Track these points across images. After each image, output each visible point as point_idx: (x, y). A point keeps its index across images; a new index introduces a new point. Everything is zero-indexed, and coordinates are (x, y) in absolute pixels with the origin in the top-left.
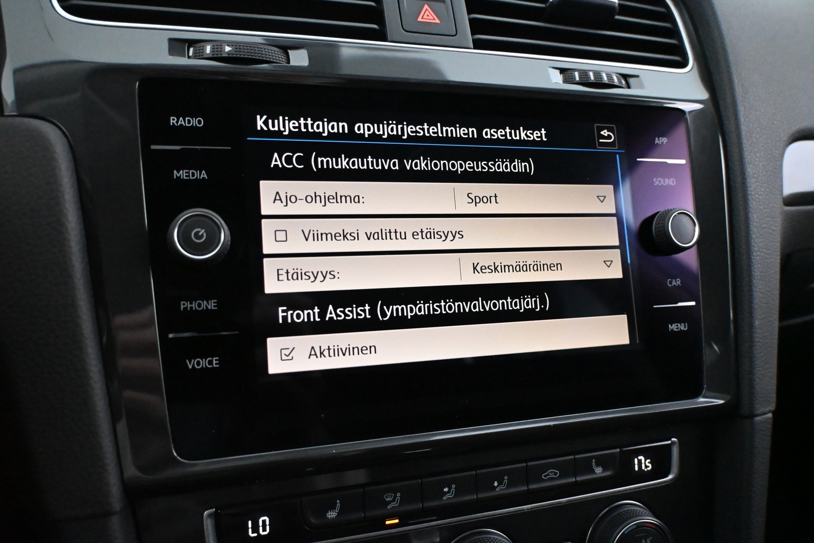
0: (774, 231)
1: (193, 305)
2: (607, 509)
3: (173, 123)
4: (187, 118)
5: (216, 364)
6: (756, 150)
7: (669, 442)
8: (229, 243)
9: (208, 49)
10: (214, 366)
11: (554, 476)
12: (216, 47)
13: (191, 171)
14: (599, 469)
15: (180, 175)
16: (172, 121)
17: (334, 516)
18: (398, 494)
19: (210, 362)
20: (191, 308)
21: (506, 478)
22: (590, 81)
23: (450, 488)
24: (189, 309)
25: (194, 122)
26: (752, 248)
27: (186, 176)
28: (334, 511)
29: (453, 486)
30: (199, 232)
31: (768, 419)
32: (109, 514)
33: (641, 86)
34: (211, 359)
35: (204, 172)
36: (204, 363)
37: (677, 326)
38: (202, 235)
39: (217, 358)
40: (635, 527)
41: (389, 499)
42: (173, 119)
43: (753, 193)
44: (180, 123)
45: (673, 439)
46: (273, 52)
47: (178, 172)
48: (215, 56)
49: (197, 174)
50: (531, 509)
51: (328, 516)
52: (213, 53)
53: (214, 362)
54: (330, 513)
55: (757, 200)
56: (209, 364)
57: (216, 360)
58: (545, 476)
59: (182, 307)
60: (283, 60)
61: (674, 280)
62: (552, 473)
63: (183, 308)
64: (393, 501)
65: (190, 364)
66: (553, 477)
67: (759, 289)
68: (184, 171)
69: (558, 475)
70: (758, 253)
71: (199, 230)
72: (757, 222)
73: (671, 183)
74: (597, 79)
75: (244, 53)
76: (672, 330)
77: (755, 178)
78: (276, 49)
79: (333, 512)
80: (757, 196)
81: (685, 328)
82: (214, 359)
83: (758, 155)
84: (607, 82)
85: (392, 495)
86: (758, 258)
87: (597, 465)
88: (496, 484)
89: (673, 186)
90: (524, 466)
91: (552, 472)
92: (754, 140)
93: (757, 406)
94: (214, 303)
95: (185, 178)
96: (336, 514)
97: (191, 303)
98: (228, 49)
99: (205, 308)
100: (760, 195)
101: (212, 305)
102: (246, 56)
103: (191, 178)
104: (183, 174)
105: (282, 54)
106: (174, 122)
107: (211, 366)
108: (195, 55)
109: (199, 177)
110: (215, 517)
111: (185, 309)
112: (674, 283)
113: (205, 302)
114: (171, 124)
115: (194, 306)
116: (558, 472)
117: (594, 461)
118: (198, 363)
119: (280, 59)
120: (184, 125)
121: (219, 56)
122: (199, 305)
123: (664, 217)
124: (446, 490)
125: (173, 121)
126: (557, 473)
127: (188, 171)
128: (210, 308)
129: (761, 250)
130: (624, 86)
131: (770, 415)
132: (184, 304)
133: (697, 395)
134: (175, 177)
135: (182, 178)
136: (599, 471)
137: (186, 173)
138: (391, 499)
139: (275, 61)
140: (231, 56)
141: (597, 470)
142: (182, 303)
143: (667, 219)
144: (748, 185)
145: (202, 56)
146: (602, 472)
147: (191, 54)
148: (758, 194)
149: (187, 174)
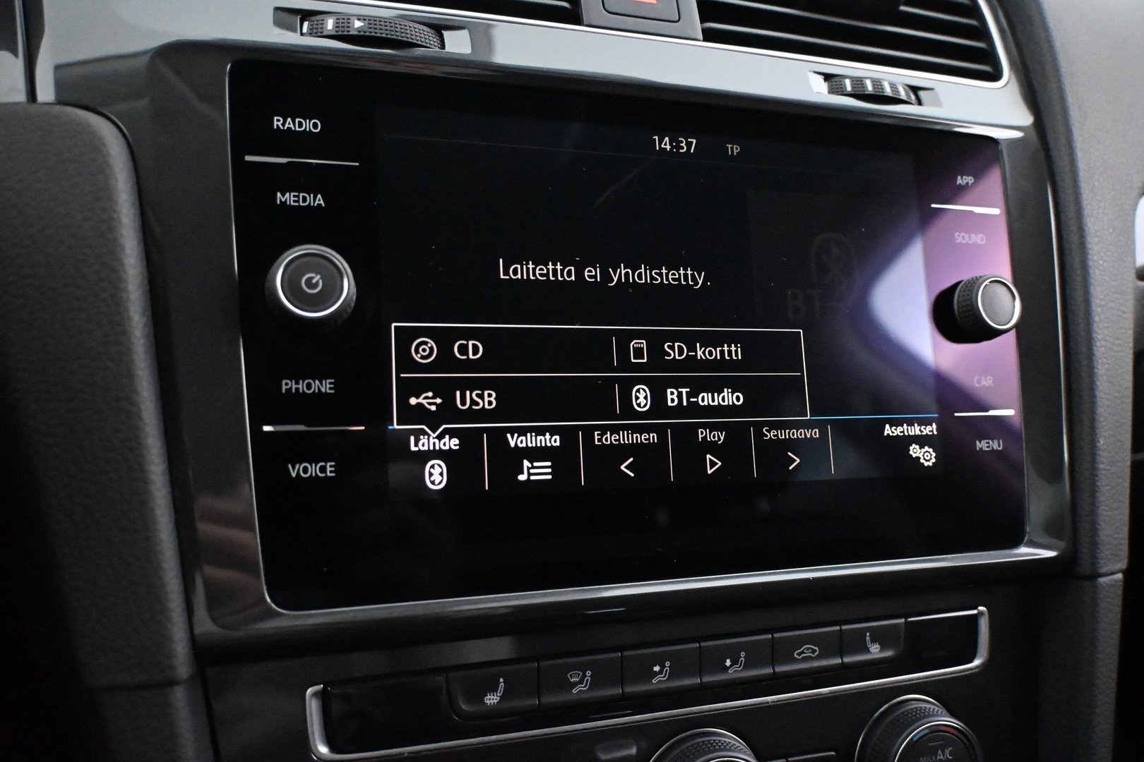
0: (1124, 312)
1: (300, 386)
2: (887, 706)
3: (277, 125)
4: (297, 120)
5: (331, 472)
6: (1099, 198)
7: (975, 612)
8: (354, 298)
9: (330, 24)
10: (329, 474)
11: (811, 654)
12: (341, 21)
13: (301, 195)
14: (875, 647)
15: (286, 200)
16: (275, 123)
17: (496, 701)
18: (589, 673)
19: (323, 469)
20: (297, 389)
21: (743, 654)
22: (866, 92)
23: (663, 667)
24: (294, 391)
25: (308, 125)
26: (1094, 335)
27: (294, 201)
28: (495, 694)
29: (668, 664)
30: (312, 278)
31: (1116, 581)
32: (171, 683)
33: (938, 103)
34: (323, 464)
35: (319, 196)
36: (313, 470)
37: (988, 443)
38: (317, 282)
39: (333, 463)
40: (927, 731)
41: (575, 679)
42: (278, 120)
43: (1095, 258)
44: (287, 126)
45: (981, 608)
46: (421, 32)
47: (283, 195)
48: (340, 33)
49: (310, 199)
50: (777, 701)
51: (486, 702)
52: (337, 29)
53: (329, 469)
54: (489, 697)
55: (1101, 268)
56: (321, 472)
57: (331, 466)
58: (799, 654)
59: (284, 388)
60: (436, 44)
61: (983, 378)
62: (807, 649)
63: (286, 390)
64: (581, 682)
65: (294, 472)
66: (810, 656)
67: (1105, 393)
68: (292, 194)
69: (817, 653)
70: (1104, 343)
71: (313, 275)
72: (1101, 299)
73: (979, 242)
74: (877, 90)
75: (381, 31)
76: (981, 449)
77: (1098, 236)
78: (425, 28)
79: (494, 696)
80: (1101, 262)
81: (999, 446)
82: (329, 464)
83: (1102, 205)
84: (890, 95)
85: (579, 674)
86: (1103, 349)
87: (873, 641)
88: (728, 663)
89: (981, 245)
90: (769, 639)
92: (1096, 184)
93: (1102, 562)
94: (330, 383)
95: (292, 203)
96: (498, 698)
97: (297, 383)
98: (358, 24)
99: (317, 391)
100: (1106, 261)
101: (326, 387)
102: (384, 35)
103: (301, 204)
104: (289, 198)
105: (434, 36)
106: (280, 124)
107: (323, 475)
108: (311, 31)
109: (312, 204)
110: (323, 697)
111: (289, 390)
112: (984, 383)
113: (317, 382)
114: (275, 127)
115: (302, 386)
116: (817, 648)
117: (868, 634)
118: (305, 470)
119: (432, 42)
120: (293, 129)
121: (346, 33)
122: (309, 386)
123: (971, 286)
124: (657, 669)
125: (277, 122)
126: (815, 651)
127: (297, 194)
128: (323, 390)
129: (1107, 338)
130: (913, 102)
131: (1120, 576)
132: (287, 384)
133: (1016, 543)
134: (278, 203)
135: (288, 203)
136: (875, 649)
137: (294, 196)
138: (578, 680)
139: (424, 44)
140: (362, 33)
141: (873, 648)
142: (284, 382)
143: (975, 290)
144: (1089, 246)
145: (322, 32)
146: (880, 651)
147: (305, 30)
148: (1102, 260)
149: (296, 199)
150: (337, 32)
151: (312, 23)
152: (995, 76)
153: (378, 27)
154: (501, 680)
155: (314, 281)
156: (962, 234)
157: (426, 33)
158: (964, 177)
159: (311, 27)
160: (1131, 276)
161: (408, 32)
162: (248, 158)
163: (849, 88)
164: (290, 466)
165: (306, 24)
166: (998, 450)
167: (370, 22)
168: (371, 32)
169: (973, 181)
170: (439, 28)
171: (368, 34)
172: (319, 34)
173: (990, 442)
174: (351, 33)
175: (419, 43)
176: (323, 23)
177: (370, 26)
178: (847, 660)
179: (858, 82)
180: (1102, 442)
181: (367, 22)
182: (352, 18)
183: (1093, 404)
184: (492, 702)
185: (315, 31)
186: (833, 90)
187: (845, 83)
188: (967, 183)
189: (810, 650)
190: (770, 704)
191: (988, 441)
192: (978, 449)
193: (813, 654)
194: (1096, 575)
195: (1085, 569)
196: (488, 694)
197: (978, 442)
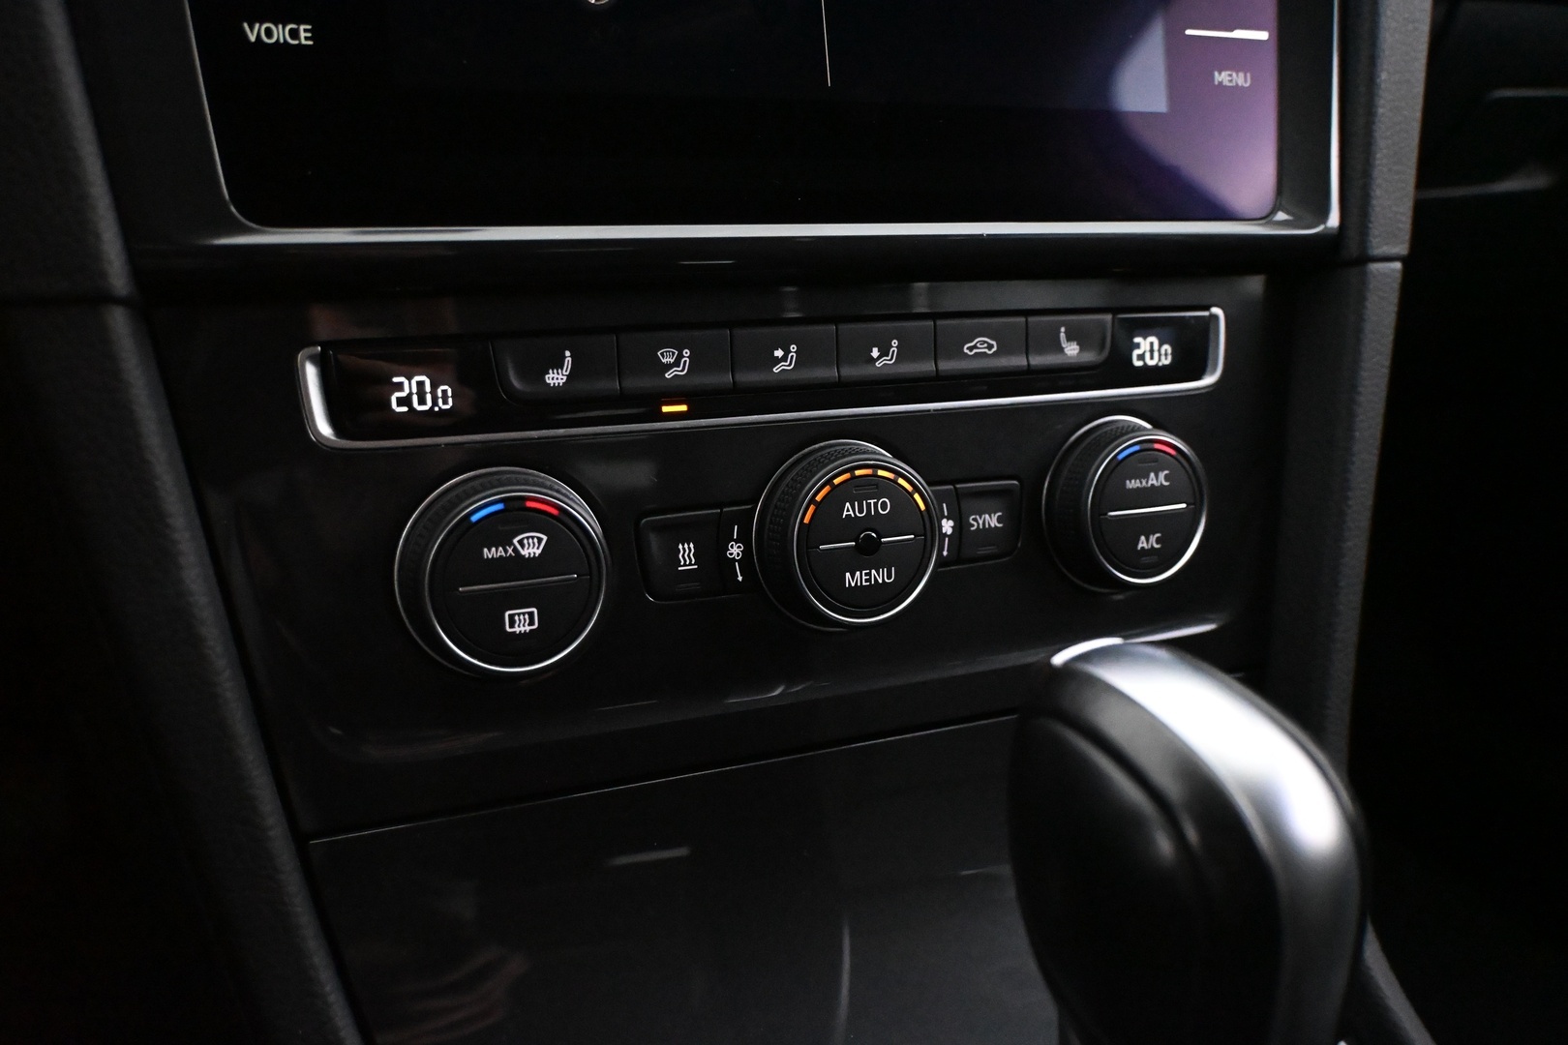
2: (1085, 428)
5: (306, 38)
7: (1206, 313)
10: (304, 42)
11: (986, 350)
14: (1072, 347)
17: (561, 382)
18: (686, 352)
19: (294, 34)
21: (895, 343)
23: (787, 352)
28: (560, 371)
29: (793, 348)
31: (1393, 270)
32: (104, 299)
34: (295, 26)
36: (280, 33)
37: (1230, 75)
39: (309, 27)
40: (1137, 448)
41: (668, 360)
45: (1214, 310)
50: (942, 410)
51: (548, 381)
53: (303, 35)
54: (551, 375)
56: (292, 37)
57: (305, 31)
58: (970, 349)
62: (982, 343)
64: (677, 363)
65: (252, 32)
66: (985, 353)
69: (995, 349)
76: (1221, 83)
79: (558, 373)
81: (1246, 81)
82: (302, 27)
85: (673, 353)
87: (1069, 339)
88: (875, 353)
90: (930, 326)
91: (985, 342)
93: (1374, 237)
96: (565, 378)
110: (322, 363)
116: (994, 343)
117: (1063, 329)
118: (269, 34)
124: (779, 353)
126: (993, 346)
131: (1398, 265)
136: (1072, 350)
138: (672, 361)
141: (1069, 348)
146: (1078, 353)
154: (568, 353)
164: (246, 25)
166: (1242, 87)
173: (1234, 74)
178: (1035, 360)
184: (556, 382)
189: (986, 345)
190: (932, 412)
191: (1229, 73)
192: (1216, 83)
193: (990, 350)
194: (1366, 259)
195: (1352, 249)
196: (551, 371)
197: (1216, 74)
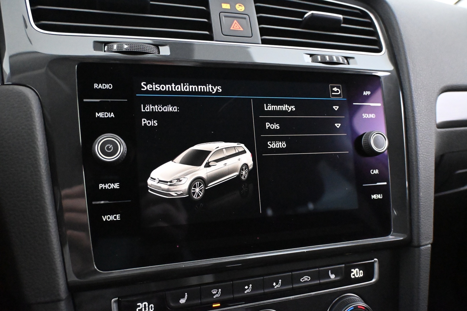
150: (118, 50)
151: (108, 47)
152: (379, 51)
153: (133, 47)
154: (186, 294)
155: (110, 147)
156: (366, 114)
157: (152, 48)
158: (366, 92)
159: (108, 48)
160: (434, 127)
161: (145, 48)
162: (85, 100)
163: (319, 60)
164: (103, 216)
165: (106, 47)
166: (380, 198)
167: (130, 45)
168: (130, 50)
169: (370, 93)
170: (157, 46)
171: (129, 50)
172: (111, 51)
173: (377, 195)
174: (123, 50)
175: (150, 52)
176: (112, 46)
177: (130, 47)
178: (322, 281)
179: (323, 57)
180: (421, 194)
181: (129, 45)
182: (123, 44)
183: (418, 179)
184: (183, 302)
185: (109, 50)
186: (313, 61)
187: (318, 57)
188: (368, 94)
189: (307, 278)
190: (291, 299)
191: (376, 195)
192: (372, 198)
193: (308, 279)
194: (419, 246)
195: (415, 243)
196: (181, 299)
197: (372, 195)
